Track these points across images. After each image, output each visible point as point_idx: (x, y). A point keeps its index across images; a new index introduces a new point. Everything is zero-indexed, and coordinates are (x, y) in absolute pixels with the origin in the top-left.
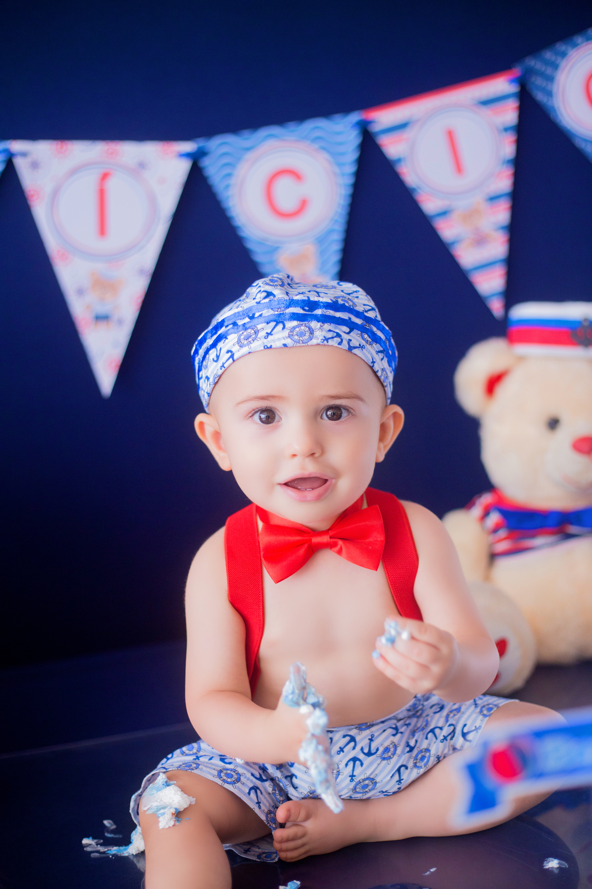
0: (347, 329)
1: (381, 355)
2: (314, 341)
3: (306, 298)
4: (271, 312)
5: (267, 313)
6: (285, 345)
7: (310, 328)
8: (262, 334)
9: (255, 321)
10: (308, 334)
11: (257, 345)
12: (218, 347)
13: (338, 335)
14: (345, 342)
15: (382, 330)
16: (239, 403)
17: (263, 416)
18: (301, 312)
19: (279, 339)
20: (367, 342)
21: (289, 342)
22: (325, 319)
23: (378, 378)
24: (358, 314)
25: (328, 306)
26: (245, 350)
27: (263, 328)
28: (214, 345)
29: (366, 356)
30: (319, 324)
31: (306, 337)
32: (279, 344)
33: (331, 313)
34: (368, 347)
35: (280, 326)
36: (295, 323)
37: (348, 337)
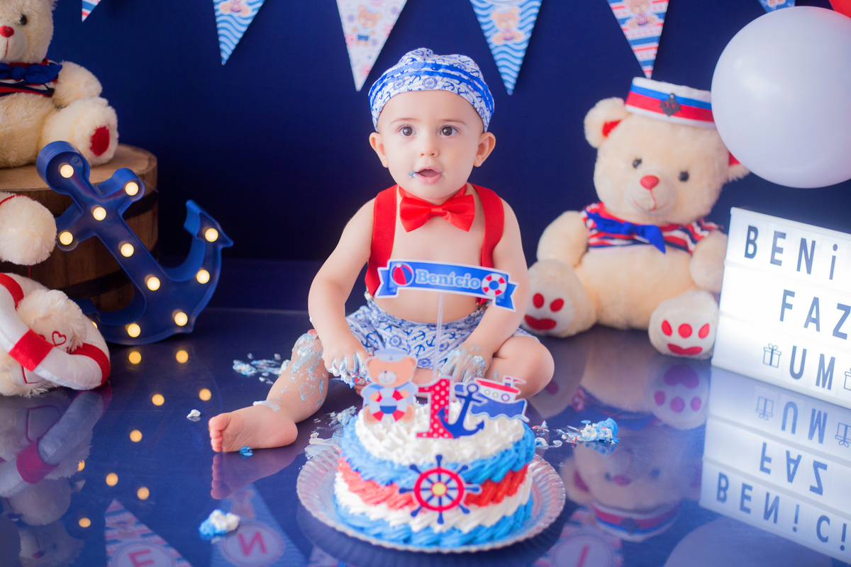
0: (458, 82)
1: (480, 99)
2: (437, 88)
3: (434, 62)
4: (414, 70)
5: (411, 70)
6: (420, 89)
7: (435, 80)
8: (407, 82)
9: (404, 75)
10: (433, 83)
11: (404, 89)
12: (383, 90)
13: (452, 85)
14: (456, 89)
15: (481, 84)
16: (392, 123)
17: (405, 131)
18: (431, 70)
19: (417, 86)
20: (470, 90)
21: (422, 87)
22: (445, 75)
23: (478, 113)
24: (466, 73)
25: (447, 67)
26: (397, 91)
27: (408, 79)
28: (380, 90)
29: (469, 99)
30: (441, 78)
31: (433, 85)
32: (416, 88)
33: (448, 71)
34: (471, 93)
35: (418, 78)
36: (427, 77)
37: (458, 86)
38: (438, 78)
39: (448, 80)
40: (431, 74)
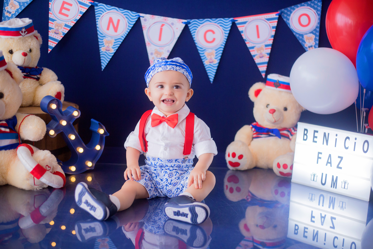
0: (176, 66)
4: (158, 65)
8: (157, 69)
10: (166, 68)
16: (155, 84)
20: (180, 68)
21: (162, 70)
24: (179, 63)
33: (171, 63)
37: (176, 68)
38: (168, 66)
39: (171, 66)
40: (165, 65)
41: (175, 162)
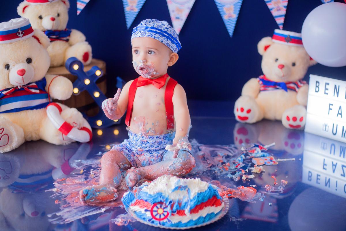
0: (155, 34)
2: (146, 36)
3: (146, 26)
4: (139, 29)
7: (145, 33)
8: (136, 34)
11: (135, 36)
13: (152, 35)
14: (153, 37)
17: (136, 52)
18: (145, 29)
20: (161, 37)
21: (140, 36)
22: (150, 31)
24: (158, 30)
27: (137, 32)
29: (159, 40)
30: (148, 32)
31: (144, 35)
32: (138, 36)
33: (151, 29)
35: (140, 32)
39: (151, 33)
41: (156, 138)
